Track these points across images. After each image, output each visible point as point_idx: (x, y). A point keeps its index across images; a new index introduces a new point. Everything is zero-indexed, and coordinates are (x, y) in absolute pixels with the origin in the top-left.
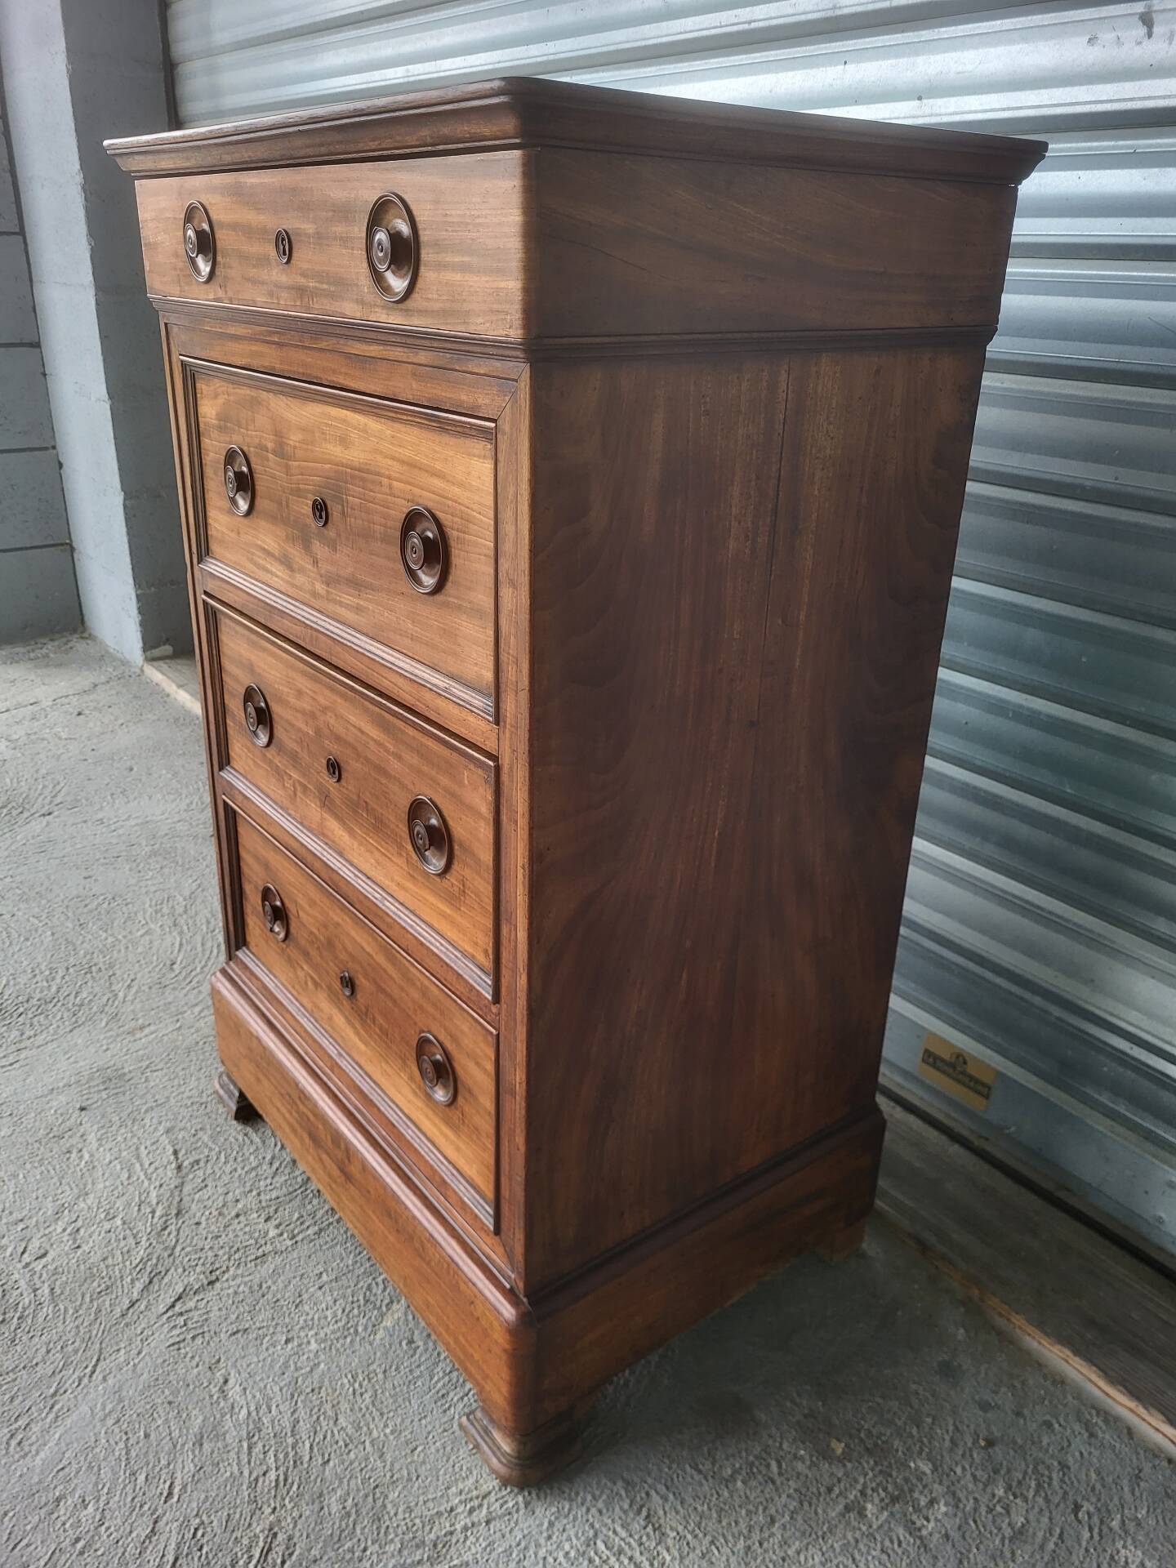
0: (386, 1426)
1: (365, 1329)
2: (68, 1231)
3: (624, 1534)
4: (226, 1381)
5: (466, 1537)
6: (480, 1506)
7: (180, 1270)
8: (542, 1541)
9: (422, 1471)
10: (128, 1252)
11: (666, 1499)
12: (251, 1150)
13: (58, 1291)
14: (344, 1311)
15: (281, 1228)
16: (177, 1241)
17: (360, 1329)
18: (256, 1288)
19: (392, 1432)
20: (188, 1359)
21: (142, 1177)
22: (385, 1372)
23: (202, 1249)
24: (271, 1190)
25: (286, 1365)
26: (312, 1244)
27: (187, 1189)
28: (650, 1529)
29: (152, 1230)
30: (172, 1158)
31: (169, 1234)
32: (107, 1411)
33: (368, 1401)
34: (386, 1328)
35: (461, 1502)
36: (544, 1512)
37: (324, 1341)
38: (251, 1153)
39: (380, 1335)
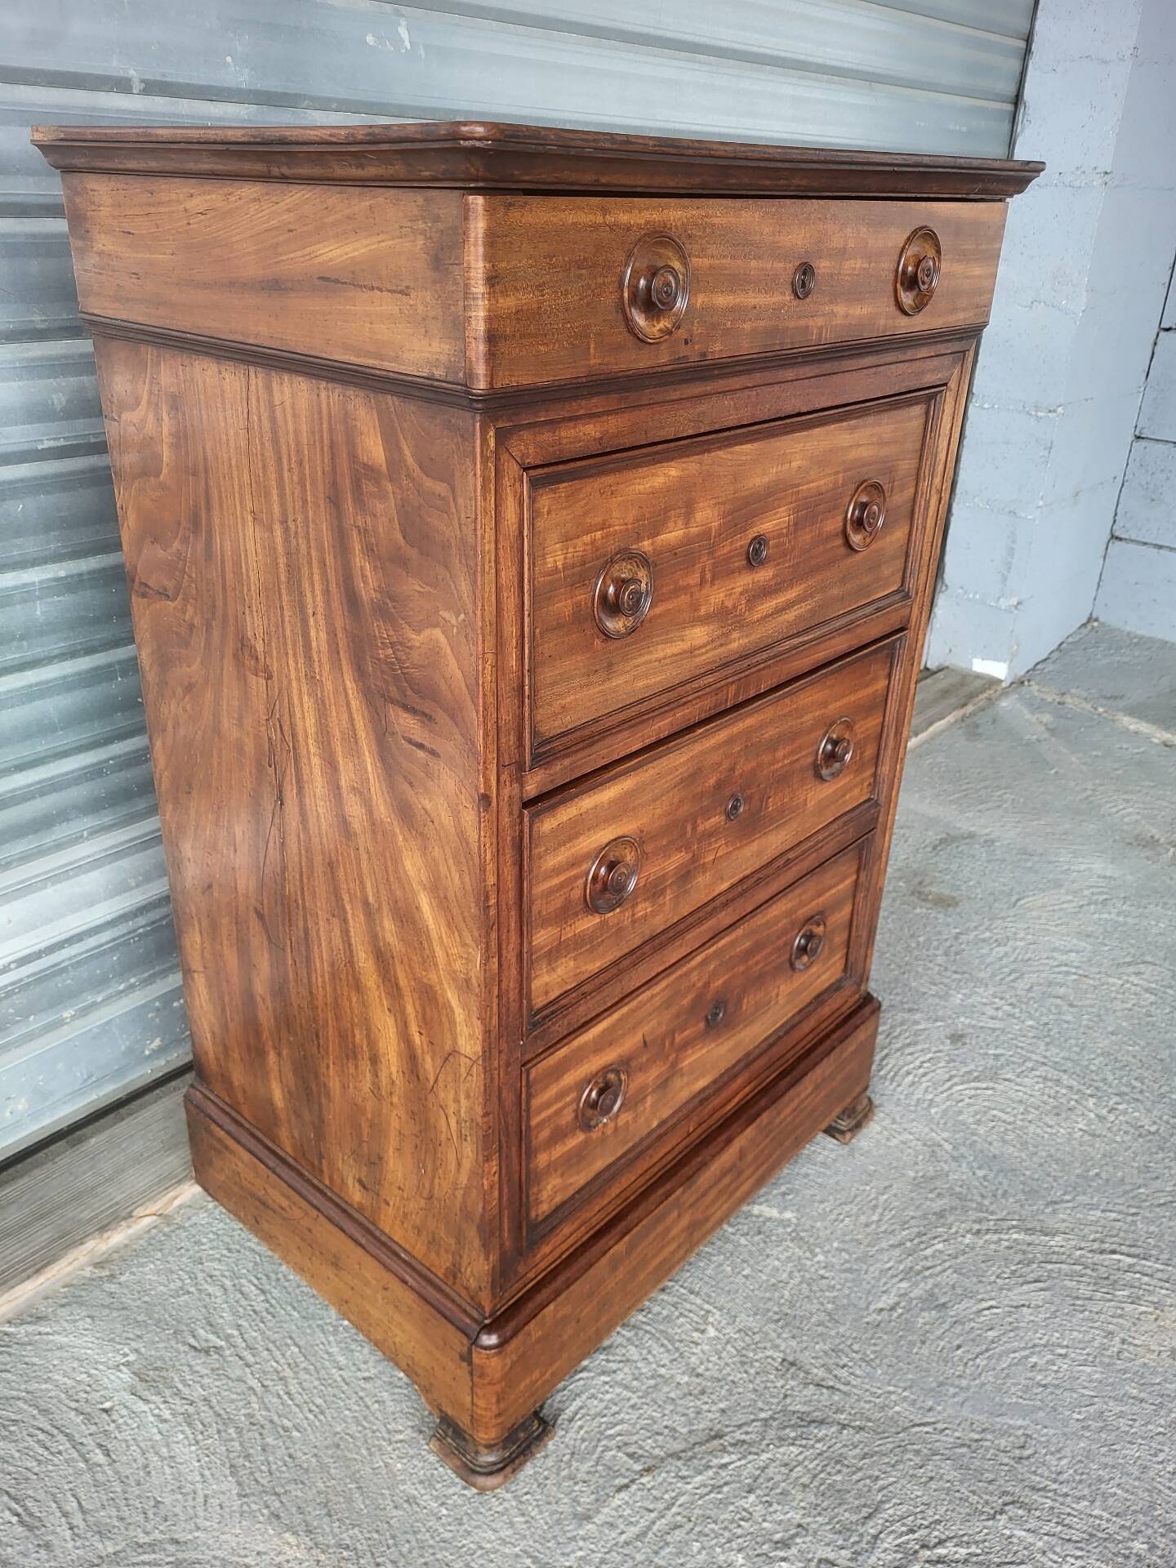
1: (789, 1226)
2: (782, 1554)
4: (882, 1310)
5: (916, 1132)
6: (891, 1129)
7: (788, 1400)
8: (896, 1098)
10: (786, 1465)
12: (596, 1402)
13: (865, 1512)
14: (777, 1246)
15: (702, 1327)
16: (753, 1421)
17: (789, 1230)
18: (780, 1323)
20: (877, 1348)
21: (674, 1509)
22: (821, 1202)
23: (755, 1390)
24: (654, 1356)
25: (849, 1270)
26: (712, 1294)
27: (677, 1446)
29: (750, 1453)
30: (634, 1487)
31: (747, 1433)
32: (957, 1390)
34: (780, 1213)
37: (812, 1252)
38: (602, 1400)
39: (788, 1215)
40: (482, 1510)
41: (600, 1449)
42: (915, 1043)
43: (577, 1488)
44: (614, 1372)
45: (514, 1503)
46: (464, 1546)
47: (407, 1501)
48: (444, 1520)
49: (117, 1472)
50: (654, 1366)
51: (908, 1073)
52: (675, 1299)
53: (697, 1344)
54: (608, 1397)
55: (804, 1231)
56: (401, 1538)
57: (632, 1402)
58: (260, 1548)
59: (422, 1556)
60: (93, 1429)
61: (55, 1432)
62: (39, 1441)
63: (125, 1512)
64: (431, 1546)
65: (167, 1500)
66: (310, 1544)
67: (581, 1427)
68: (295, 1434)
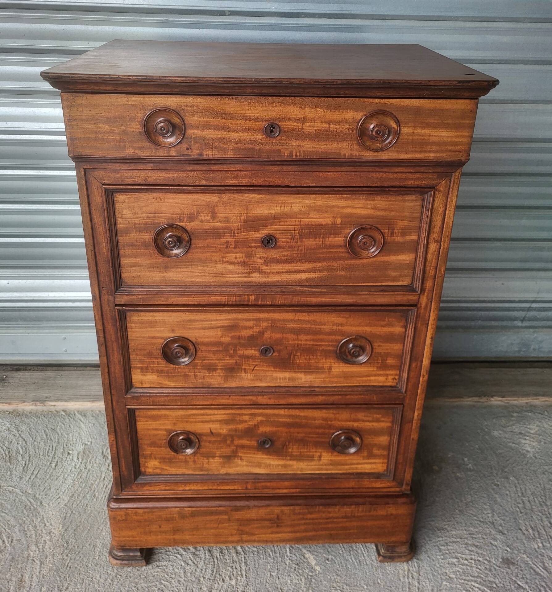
0: (363, 587)
1: (312, 572)
3: (441, 539)
5: (423, 585)
6: (412, 573)
8: (434, 563)
9: (388, 584)
11: (433, 521)
12: (171, 568)
14: (297, 575)
15: (232, 578)
17: (310, 574)
19: (366, 586)
22: (337, 575)
24: (206, 571)
26: (251, 570)
28: (442, 531)
33: (348, 587)
34: (315, 565)
35: (408, 579)
36: (423, 556)
38: (173, 570)
39: (318, 568)
40: (105, 568)
41: (154, 584)
42: (481, 548)
43: (133, 588)
44: (188, 564)
45: (114, 574)
46: (89, 573)
47: (94, 546)
48: (94, 560)
49: (52, 472)
50: (201, 575)
51: (457, 558)
52: (237, 560)
53: (223, 581)
54: (176, 570)
55: (315, 580)
56: (80, 554)
57: (180, 579)
58: (53, 523)
59: (78, 565)
60: (61, 456)
61: (54, 450)
62: (49, 449)
63: (41, 485)
64: (83, 565)
65: (52, 490)
66: (62, 533)
67: (158, 572)
68: (95, 500)
